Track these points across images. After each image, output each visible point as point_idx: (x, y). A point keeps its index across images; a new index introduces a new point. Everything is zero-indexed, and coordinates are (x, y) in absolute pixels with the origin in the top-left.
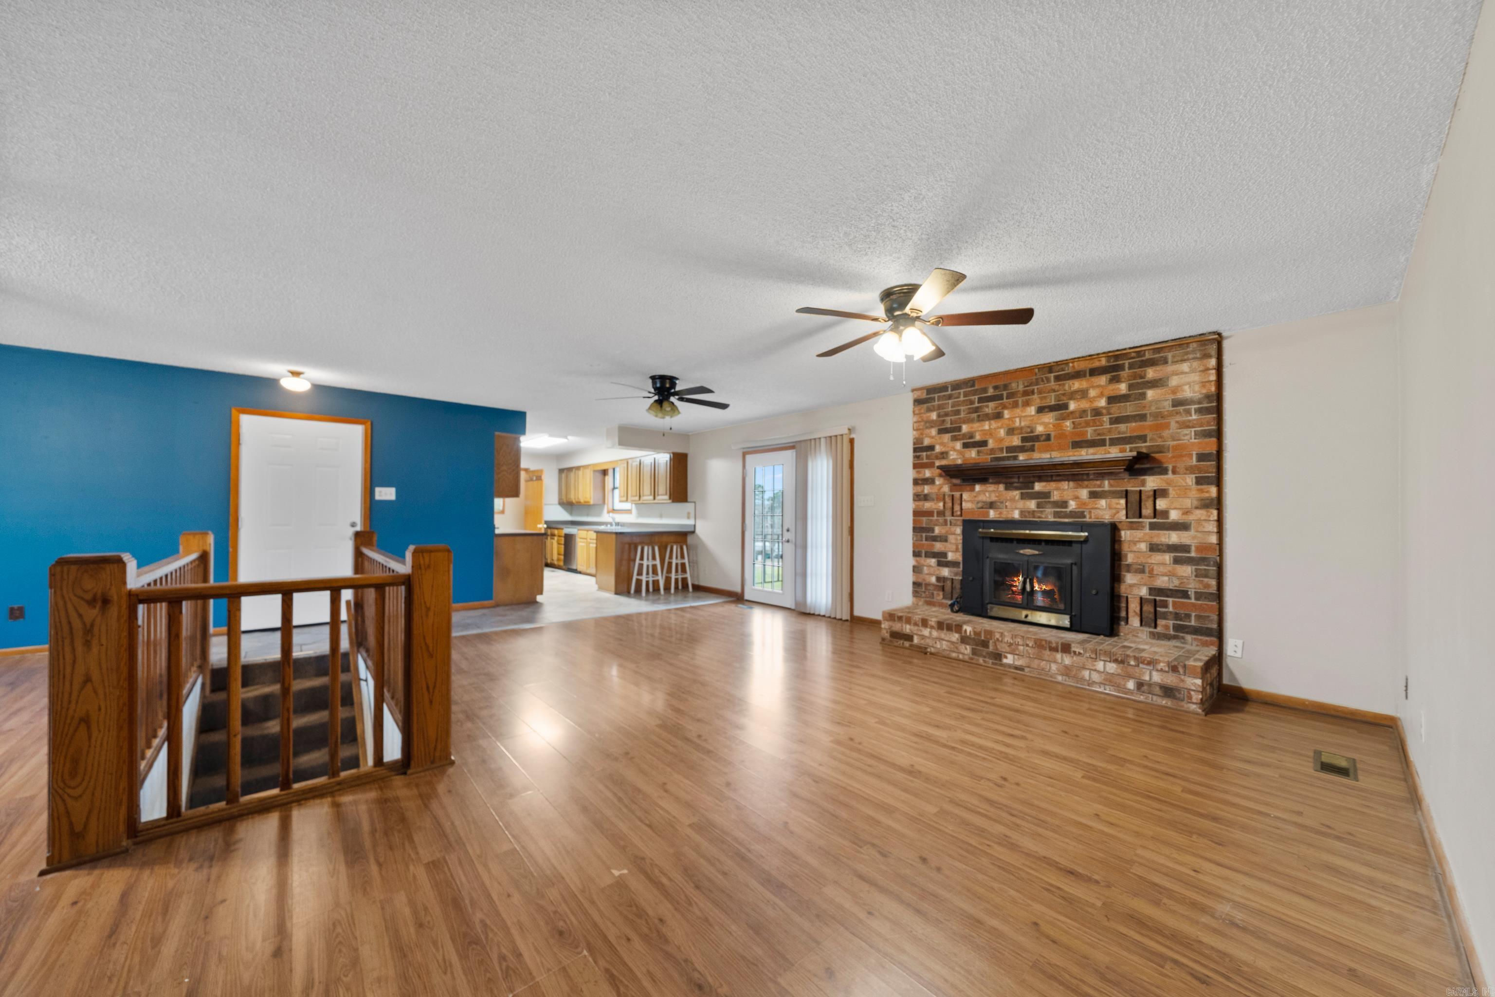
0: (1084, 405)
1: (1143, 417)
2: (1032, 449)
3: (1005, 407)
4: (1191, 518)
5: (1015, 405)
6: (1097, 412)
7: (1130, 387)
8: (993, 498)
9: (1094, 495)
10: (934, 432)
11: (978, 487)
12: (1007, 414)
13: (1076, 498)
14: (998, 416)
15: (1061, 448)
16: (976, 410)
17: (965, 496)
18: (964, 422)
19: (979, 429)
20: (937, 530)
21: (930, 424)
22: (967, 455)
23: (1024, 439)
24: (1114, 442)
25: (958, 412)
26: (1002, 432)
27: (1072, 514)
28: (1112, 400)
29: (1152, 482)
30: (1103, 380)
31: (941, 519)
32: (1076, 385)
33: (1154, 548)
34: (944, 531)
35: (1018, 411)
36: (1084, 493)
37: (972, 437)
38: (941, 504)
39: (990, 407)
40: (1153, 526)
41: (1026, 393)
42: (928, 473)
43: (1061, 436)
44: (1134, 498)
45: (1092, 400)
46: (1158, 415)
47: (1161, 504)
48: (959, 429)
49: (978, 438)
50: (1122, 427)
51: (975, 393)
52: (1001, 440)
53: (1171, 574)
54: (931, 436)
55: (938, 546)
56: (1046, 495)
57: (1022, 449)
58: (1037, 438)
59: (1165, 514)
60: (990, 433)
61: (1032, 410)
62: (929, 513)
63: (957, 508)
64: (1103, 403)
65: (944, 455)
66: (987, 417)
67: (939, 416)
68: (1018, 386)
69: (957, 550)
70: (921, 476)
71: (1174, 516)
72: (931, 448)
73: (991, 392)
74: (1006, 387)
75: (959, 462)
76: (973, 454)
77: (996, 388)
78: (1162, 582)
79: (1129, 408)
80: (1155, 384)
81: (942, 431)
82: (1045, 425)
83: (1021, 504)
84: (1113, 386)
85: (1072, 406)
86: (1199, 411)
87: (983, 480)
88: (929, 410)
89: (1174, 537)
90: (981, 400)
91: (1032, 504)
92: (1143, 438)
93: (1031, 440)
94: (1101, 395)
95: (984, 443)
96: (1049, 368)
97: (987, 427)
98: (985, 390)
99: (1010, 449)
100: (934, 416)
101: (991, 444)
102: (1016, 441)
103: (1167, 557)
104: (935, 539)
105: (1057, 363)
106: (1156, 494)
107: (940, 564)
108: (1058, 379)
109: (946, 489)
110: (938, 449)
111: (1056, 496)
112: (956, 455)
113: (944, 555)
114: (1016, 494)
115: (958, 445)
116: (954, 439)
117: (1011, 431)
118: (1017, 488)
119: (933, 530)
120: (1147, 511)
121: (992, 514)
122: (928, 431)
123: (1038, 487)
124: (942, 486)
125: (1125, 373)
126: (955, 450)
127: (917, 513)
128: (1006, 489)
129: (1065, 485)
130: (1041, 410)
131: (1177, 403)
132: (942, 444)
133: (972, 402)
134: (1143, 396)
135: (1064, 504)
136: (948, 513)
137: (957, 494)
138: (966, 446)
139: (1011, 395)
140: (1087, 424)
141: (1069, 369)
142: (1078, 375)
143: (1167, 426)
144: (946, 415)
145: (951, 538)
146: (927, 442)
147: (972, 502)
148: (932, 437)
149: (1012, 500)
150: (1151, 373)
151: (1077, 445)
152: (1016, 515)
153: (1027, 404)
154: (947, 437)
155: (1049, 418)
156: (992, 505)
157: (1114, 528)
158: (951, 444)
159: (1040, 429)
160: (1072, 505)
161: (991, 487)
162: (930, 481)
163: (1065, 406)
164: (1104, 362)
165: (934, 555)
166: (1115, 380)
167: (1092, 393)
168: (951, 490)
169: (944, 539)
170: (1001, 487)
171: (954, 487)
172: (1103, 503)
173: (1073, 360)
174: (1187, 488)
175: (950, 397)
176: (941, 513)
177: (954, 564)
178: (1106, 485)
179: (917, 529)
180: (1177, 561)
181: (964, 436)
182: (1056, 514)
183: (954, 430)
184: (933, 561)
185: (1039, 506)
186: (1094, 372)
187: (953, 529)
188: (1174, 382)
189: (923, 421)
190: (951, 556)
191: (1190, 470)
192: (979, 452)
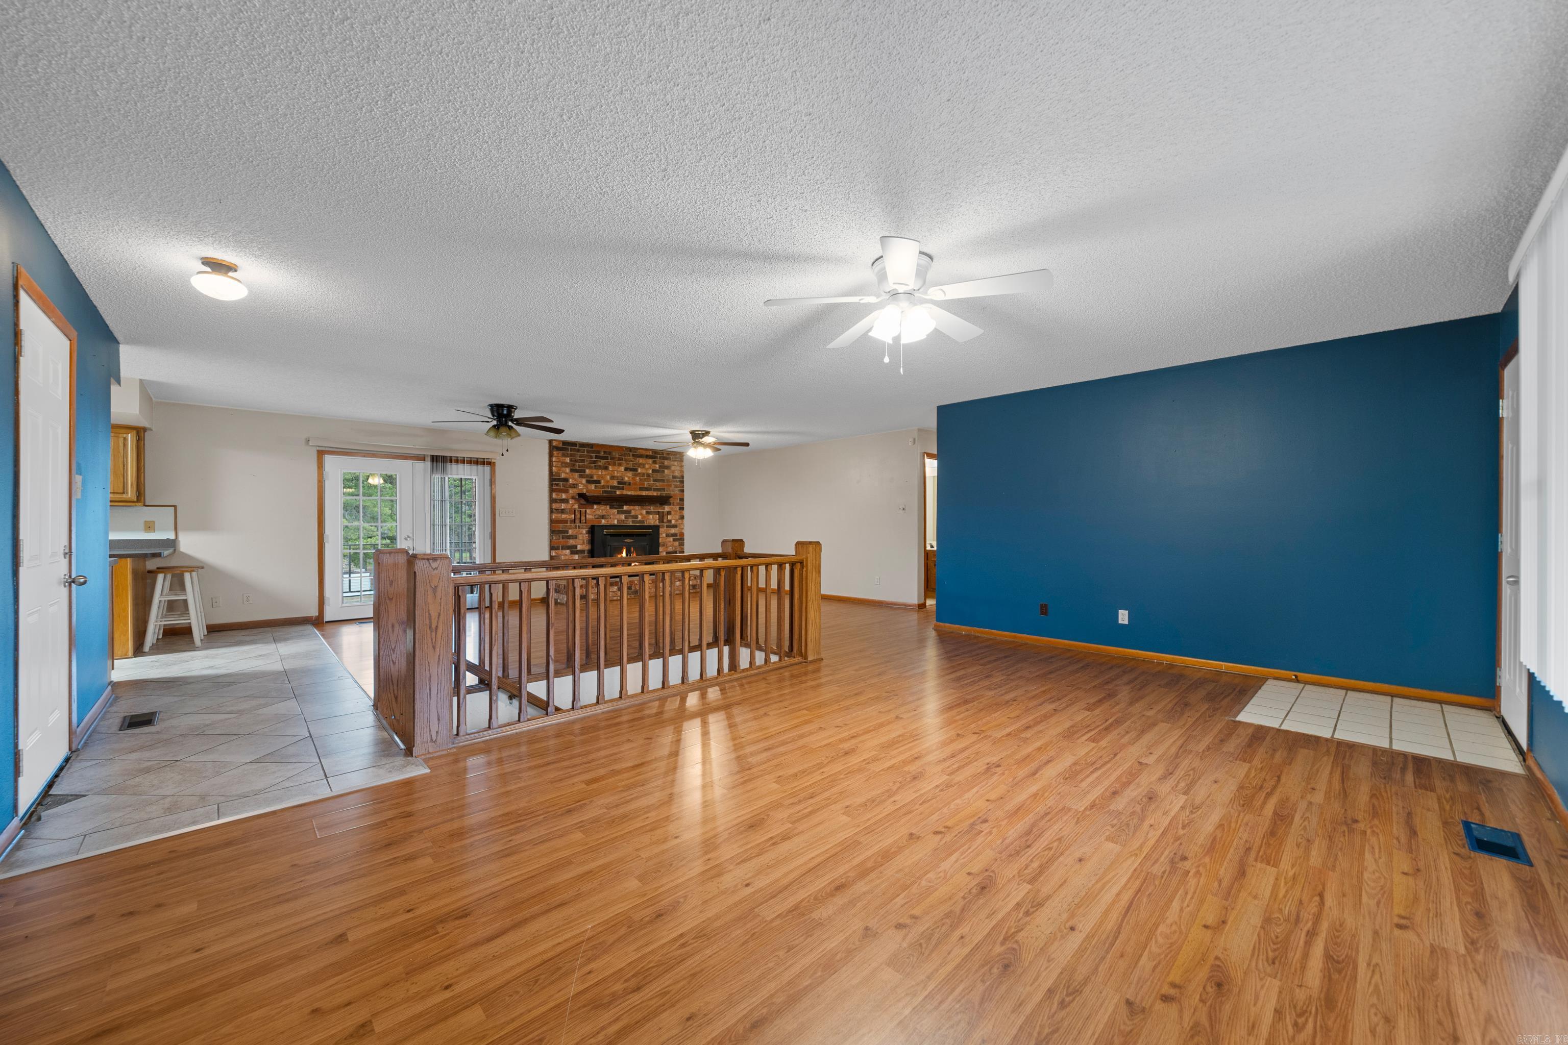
0: (644, 471)
1: (663, 481)
2: (622, 489)
3: (609, 464)
4: (678, 523)
5: (614, 464)
6: (648, 475)
7: (660, 467)
8: (604, 513)
9: (648, 513)
10: (568, 470)
11: (595, 507)
12: (610, 468)
13: (641, 514)
14: (606, 468)
15: (635, 490)
16: (594, 462)
17: (588, 511)
18: (587, 468)
19: (597, 474)
20: (570, 532)
21: (566, 465)
22: (589, 488)
23: (619, 483)
24: (655, 490)
25: (583, 461)
26: (608, 477)
27: (640, 521)
28: (654, 471)
29: (667, 508)
30: (650, 461)
31: (573, 525)
32: (641, 461)
33: (668, 536)
34: (575, 532)
35: (616, 468)
36: (644, 512)
37: (592, 477)
38: (573, 516)
39: (602, 462)
40: (668, 526)
41: (620, 459)
42: (564, 496)
43: (635, 484)
44: (661, 515)
45: (647, 469)
46: (668, 481)
47: (669, 517)
48: (584, 472)
49: (595, 478)
50: (657, 484)
51: (593, 452)
52: (608, 482)
53: (672, 546)
54: (565, 473)
55: (571, 542)
56: (628, 512)
57: (618, 488)
58: (625, 483)
59: (670, 521)
60: (602, 476)
61: (622, 469)
62: (565, 521)
63: (583, 518)
64: (650, 472)
65: (574, 486)
66: (599, 468)
67: (571, 460)
68: (616, 454)
69: (583, 543)
70: (559, 497)
71: (673, 522)
72: (566, 480)
73: (602, 454)
74: (610, 453)
75: (585, 491)
76: (593, 487)
77: (605, 452)
78: (670, 549)
79: (658, 476)
80: (668, 467)
81: (572, 471)
82: (629, 477)
83: (618, 516)
84: (654, 465)
85: (639, 470)
86: (680, 481)
87: (598, 503)
88: (564, 455)
89: (673, 531)
90: (596, 457)
91: (623, 517)
92: (664, 489)
93: (622, 484)
94: (650, 468)
95: (599, 482)
96: (630, 449)
97: (600, 473)
98: (599, 452)
99: (613, 487)
100: (568, 460)
101: (603, 483)
102: (615, 484)
103: (671, 539)
104: (569, 537)
105: (635, 448)
106: (669, 513)
107: (572, 553)
108: (633, 455)
109: (576, 506)
110: (571, 481)
111: (633, 513)
112: (583, 486)
113: (575, 547)
114: (616, 511)
115: (584, 481)
116: (581, 477)
117: (613, 478)
118: (616, 508)
119: (567, 532)
120: (665, 520)
121: (603, 522)
122: (564, 469)
123: (626, 508)
124: (573, 505)
125: (658, 460)
126: (582, 484)
127: (552, 521)
128: (610, 508)
129: (637, 508)
130: (626, 469)
131: (674, 477)
132: (573, 479)
133: (592, 457)
134: (664, 471)
135: (636, 517)
136: (577, 521)
137: (583, 510)
138: (588, 482)
139: (612, 458)
140: (645, 480)
141: (639, 452)
142: (641, 456)
143: (670, 486)
144: (576, 461)
145: (580, 537)
146: (563, 476)
147: (592, 515)
148: (567, 473)
149: (614, 514)
150: (666, 463)
151: (641, 489)
152: (616, 522)
153: (620, 465)
154: (576, 475)
155: (630, 474)
156: (603, 517)
157: (656, 528)
158: (579, 480)
159: (626, 479)
160: (640, 517)
161: (603, 507)
162: (565, 501)
163: (636, 470)
164: (650, 453)
165: (568, 548)
166: (654, 462)
167: (647, 466)
168: (579, 508)
169: (575, 537)
170: (608, 507)
171: (581, 506)
172: (651, 516)
173: (640, 449)
174: (676, 512)
175: (578, 451)
176: (574, 521)
177: (582, 552)
178: (652, 509)
179: (553, 532)
180: (674, 540)
181: (587, 476)
182: (633, 522)
183: (581, 472)
184: (568, 551)
185: (626, 518)
186: (648, 457)
187: (581, 530)
188: (673, 468)
189: (559, 461)
190: (579, 547)
191: (678, 504)
192: (596, 487)
